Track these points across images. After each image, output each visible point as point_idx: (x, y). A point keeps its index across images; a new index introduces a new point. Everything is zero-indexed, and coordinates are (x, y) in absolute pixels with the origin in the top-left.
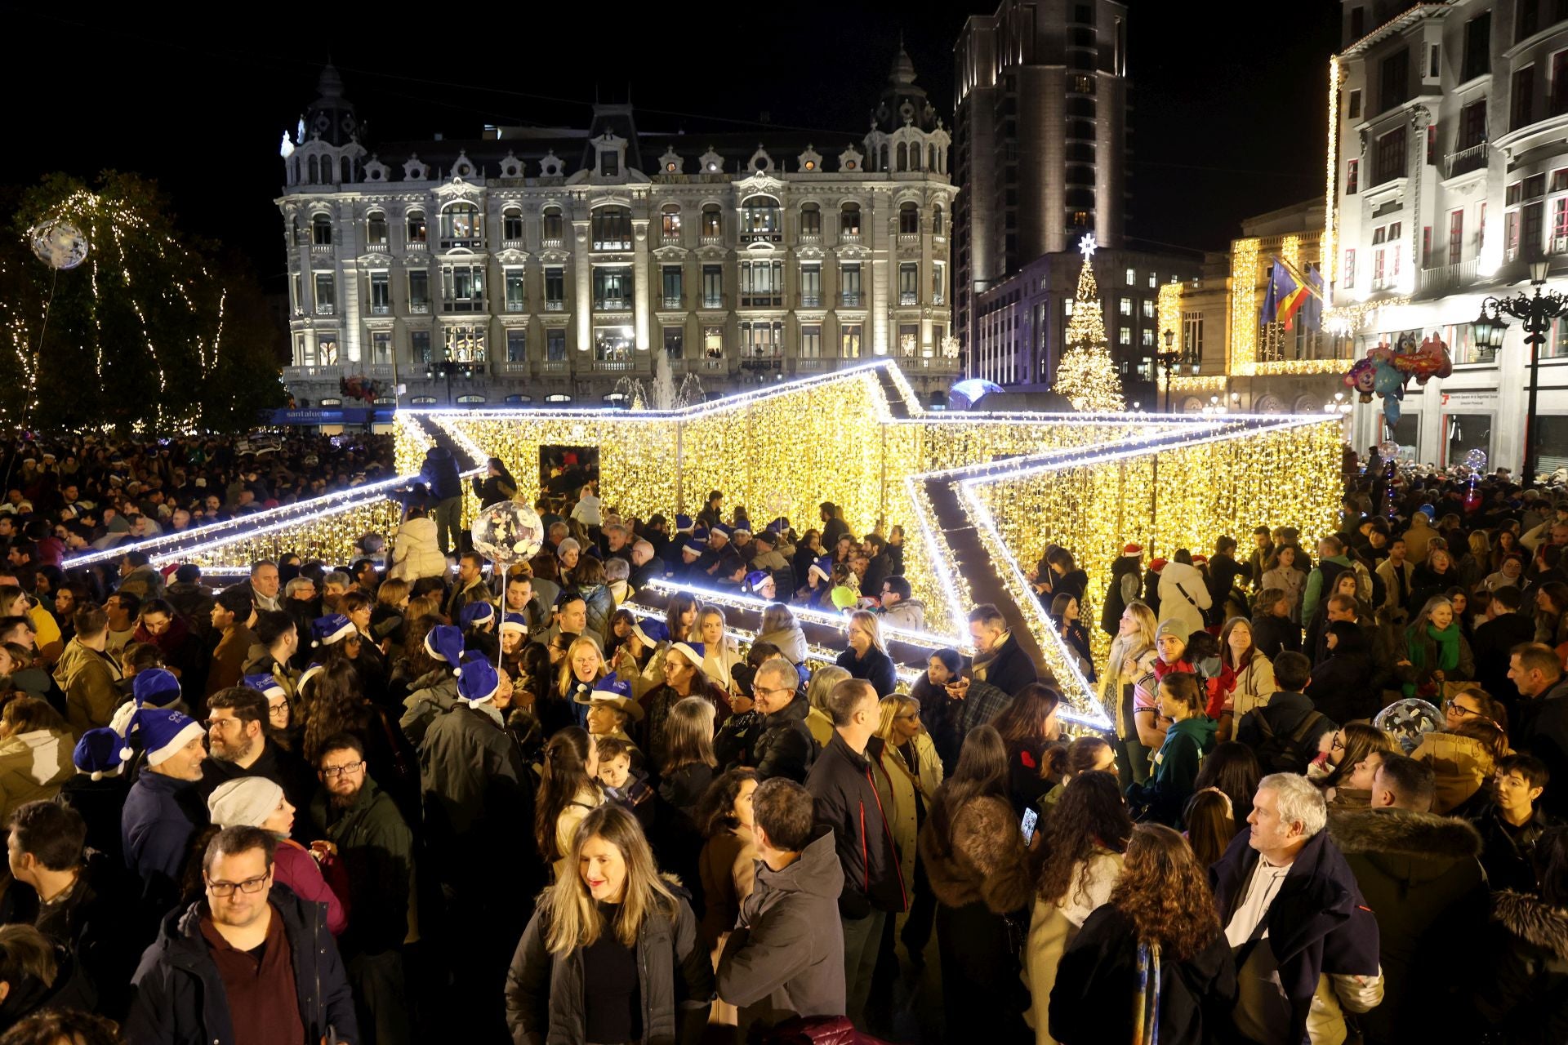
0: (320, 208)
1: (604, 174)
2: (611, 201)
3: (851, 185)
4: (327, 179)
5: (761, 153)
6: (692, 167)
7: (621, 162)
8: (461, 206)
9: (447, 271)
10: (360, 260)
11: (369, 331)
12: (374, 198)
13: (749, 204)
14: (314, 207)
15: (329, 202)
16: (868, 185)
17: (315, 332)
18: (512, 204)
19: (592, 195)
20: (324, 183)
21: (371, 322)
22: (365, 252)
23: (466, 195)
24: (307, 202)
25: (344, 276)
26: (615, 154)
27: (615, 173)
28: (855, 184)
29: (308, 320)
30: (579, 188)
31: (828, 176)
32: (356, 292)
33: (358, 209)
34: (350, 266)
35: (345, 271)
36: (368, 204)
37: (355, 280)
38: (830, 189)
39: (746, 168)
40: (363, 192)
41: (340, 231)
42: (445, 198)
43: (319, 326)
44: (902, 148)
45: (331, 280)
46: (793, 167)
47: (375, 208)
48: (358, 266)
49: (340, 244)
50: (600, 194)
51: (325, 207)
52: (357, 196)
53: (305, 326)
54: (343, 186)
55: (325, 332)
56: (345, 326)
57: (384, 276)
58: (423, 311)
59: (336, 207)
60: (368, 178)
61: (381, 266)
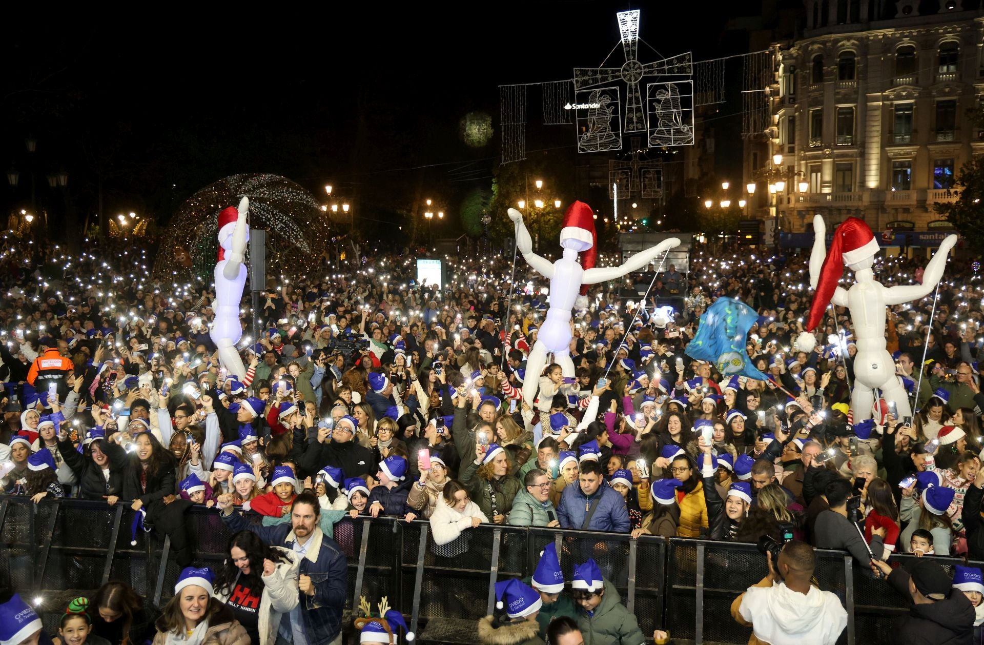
0: (848, 45)
4: (856, 19)
10: (887, 93)
11: (889, 159)
12: (906, 32)
14: (843, 45)
15: (857, 39)
17: (834, 162)
20: (852, 22)
21: (892, 151)
22: (892, 85)
24: (837, 41)
25: (866, 109)
29: (827, 151)
32: (879, 123)
33: (888, 44)
34: (875, 99)
35: (869, 104)
36: (899, 39)
37: (878, 113)
40: (897, 27)
41: (866, 66)
43: (838, 156)
45: (852, 113)
47: (906, 42)
48: (886, 98)
49: (865, 79)
51: (853, 44)
52: (889, 32)
53: (825, 156)
54: (872, 23)
55: (844, 161)
56: (863, 155)
57: (909, 107)
58: (949, 139)
59: (864, 45)
60: (900, 14)
61: (907, 97)
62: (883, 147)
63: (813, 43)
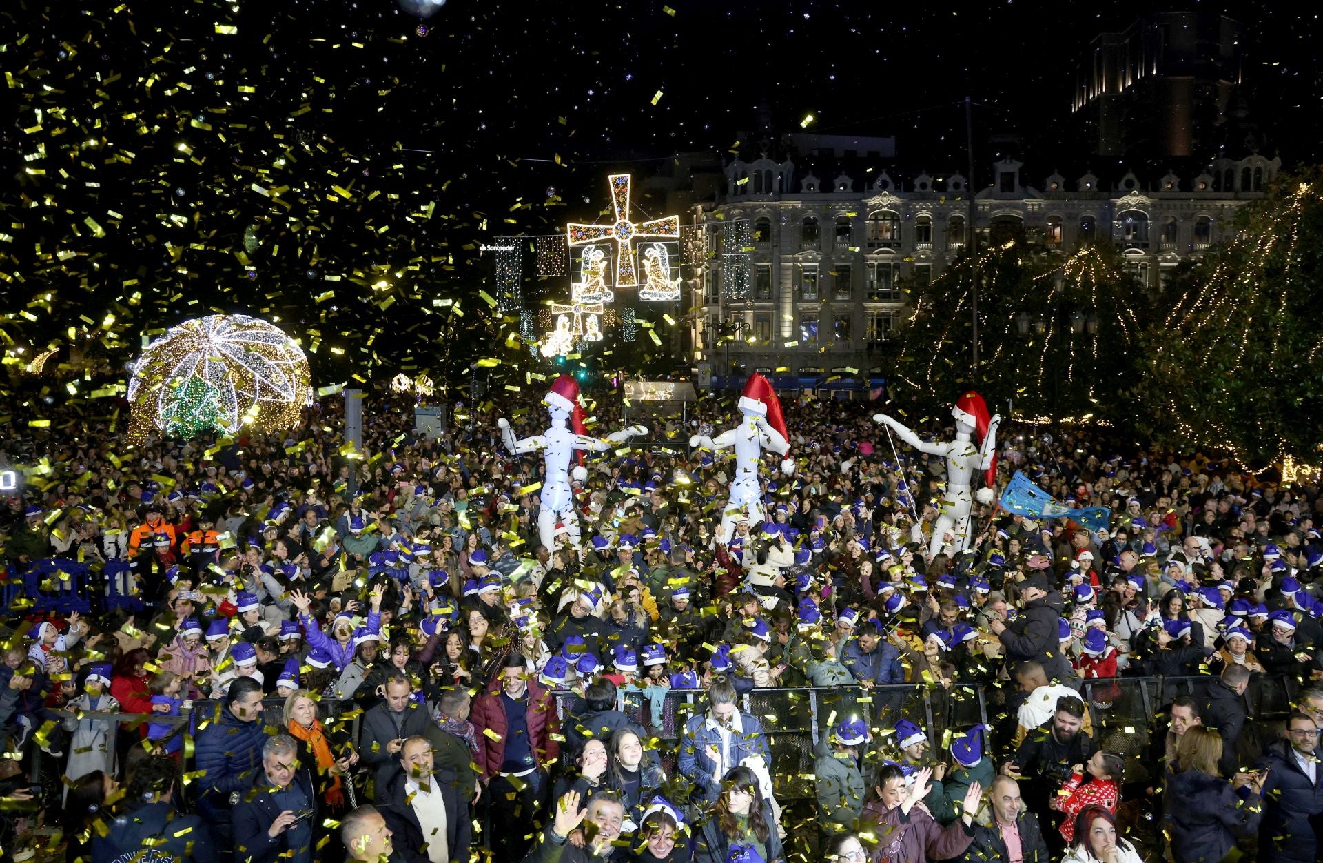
0: (764, 212)
1: (1002, 190)
2: (1008, 212)
3: (1205, 203)
4: (770, 191)
5: (1130, 176)
6: (1071, 186)
7: (1016, 181)
8: (884, 214)
9: (872, 266)
10: (796, 256)
11: (800, 313)
12: (811, 205)
13: (1123, 218)
14: (760, 212)
15: (771, 208)
16: (1219, 203)
17: (754, 313)
18: (924, 213)
19: (992, 207)
20: (767, 193)
21: (802, 306)
22: (800, 249)
23: (890, 206)
24: (755, 208)
25: (780, 269)
26: (1012, 175)
27: (1012, 190)
28: (1210, 203)
29: (748, 303)
30: (984, 202)
31: (1184, 195)
32: (791, 281)
33: (795, 214)
34: (787, 260)
35: (782, 264)
36: (805, 211)
37: (790, 272)
38: (1189, 206)
39: (1116, 187)
40: (801, 201)
41: (779, 231)
42: (873, 207)
43: (758, 308)
44: (1246, 171)
45: (768, 271)
46: (1156, 188)
47: (811, 214)
48: (796, 260)
49: (779, 242)
50: (998, 207)
51: (768, 212)
52: (798, 204)
53: (746, 308)
54: (783, 196)
55: (762, 313)
56: (779, 309)
57: (813, 269)
58: (846, 298)
59: (777, 213)
60: (804, 190)
61: (813, 261)
62: (794, 302)
63: (735, 208)
